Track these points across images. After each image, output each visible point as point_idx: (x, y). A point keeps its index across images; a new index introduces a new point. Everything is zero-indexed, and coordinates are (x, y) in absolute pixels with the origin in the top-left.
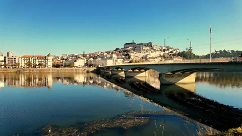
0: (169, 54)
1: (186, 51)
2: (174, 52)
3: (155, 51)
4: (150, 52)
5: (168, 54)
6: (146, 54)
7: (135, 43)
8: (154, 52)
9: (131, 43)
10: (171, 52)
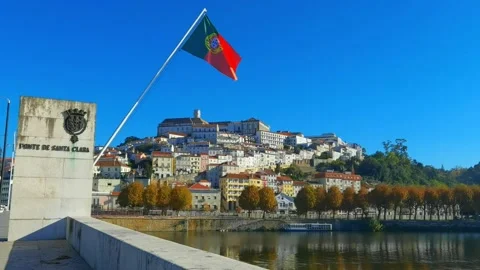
0: (317, 162)
1: (383, 151)
2: (336, 156)
3: (263, 149)
4: (240, 153)
5: (311, 162)
6: (222, 159)
7: (198, 121)
8: (257, 156)
9: (186, 120)
10: (326, 155)
